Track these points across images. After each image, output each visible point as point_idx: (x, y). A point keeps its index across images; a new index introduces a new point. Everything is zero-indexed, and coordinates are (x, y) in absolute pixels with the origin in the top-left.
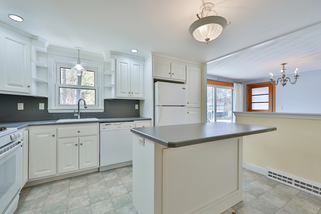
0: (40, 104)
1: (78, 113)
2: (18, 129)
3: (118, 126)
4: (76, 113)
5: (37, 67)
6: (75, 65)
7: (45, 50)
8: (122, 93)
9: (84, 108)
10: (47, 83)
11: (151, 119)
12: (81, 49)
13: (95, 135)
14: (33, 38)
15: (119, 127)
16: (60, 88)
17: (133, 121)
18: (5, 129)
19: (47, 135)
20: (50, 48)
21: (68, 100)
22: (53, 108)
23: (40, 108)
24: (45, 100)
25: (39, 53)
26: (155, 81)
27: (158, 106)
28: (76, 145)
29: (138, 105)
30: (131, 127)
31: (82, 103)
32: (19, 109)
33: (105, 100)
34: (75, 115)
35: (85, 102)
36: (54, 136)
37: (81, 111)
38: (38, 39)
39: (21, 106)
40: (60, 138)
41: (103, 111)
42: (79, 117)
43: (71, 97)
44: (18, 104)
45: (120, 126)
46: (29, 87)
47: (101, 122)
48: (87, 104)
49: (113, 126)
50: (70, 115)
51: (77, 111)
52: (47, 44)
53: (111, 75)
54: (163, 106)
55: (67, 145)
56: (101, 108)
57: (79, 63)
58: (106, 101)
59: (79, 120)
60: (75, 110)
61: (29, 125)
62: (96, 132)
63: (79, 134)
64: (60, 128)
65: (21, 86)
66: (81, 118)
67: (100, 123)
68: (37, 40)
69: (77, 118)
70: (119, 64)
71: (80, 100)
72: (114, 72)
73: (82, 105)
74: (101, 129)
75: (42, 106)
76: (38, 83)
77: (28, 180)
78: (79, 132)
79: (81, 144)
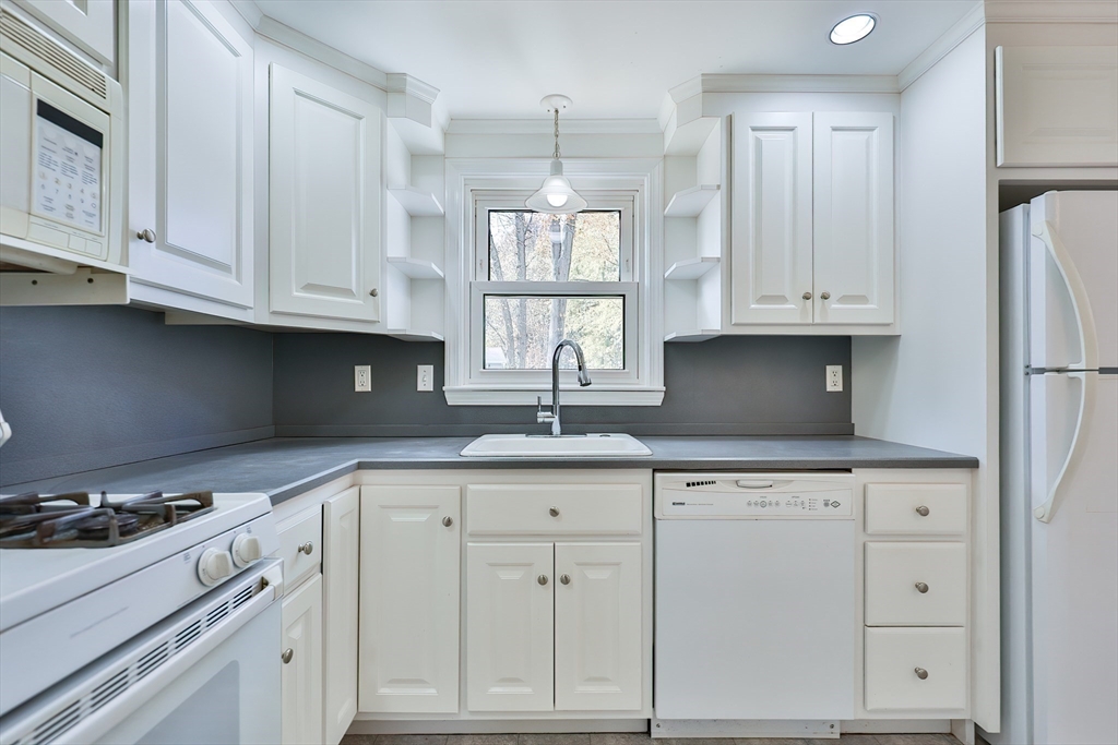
0: (421, 368)
1: (550, 408)
2: (275, 500)
3: (755, 496)
4: (545, 408)
5: (413, 218)
7: (432, 137)
8: (764, 299)
9: (578, 386)
10: (443, 280)
11: (972, 464)
12: (565, 103)
13: (628, 535)
14: (389, 87)
15: (763, 505)
16: (488, 299)
17: (849, 471)
18: (205, 503)
19: (423, 517)
20: (456, 127)
22: (463, 385)
23: (421, 388)
24: (433, 351)
25: (417, 158)
26: (1012, 196)
27: (1041, 371)
28: (543, 581)
29: (839, 369)
30: (836, 505)
31: (568, 361)
32: (358, 389)
33: (669, 346)
34: (542, 416)
35: (581, 355)
36: (449, 522)
37: (564, 400)
38: (409, 89)
39: (363, 379)
40: (477, 536)
41: (658, 400)
42: (556, 428)
44: (357, 368)
45: (770, 495)
46: (373, 294)
47: (659, 468)
48: (590, 365)
49: (725, 493)
51: (547, 400)
52: (439, 112)
53: (695, 219)
54: (1103, 371)
55: (505, 575)
56: (647, 385)
57: (557, 170)
58: (675, 350)
59: (557, 446)
60: (539, 394)
61: (360, 466)
62: (637, 520)
63: (552, 525)
64: (481, 486)
65: (347, 292)
66: (563, 433)
67: (654, 471)
68: (402, 91)
69: (546, 430)
70: (745, 140)
71: (561, 346)
72: (719, 187)
73: (568, 373)
74: (664, 508)
75: (425, 378)
76: (415, 283)
77: (358, 713)
78: (554, 513)
79: (566, 581)
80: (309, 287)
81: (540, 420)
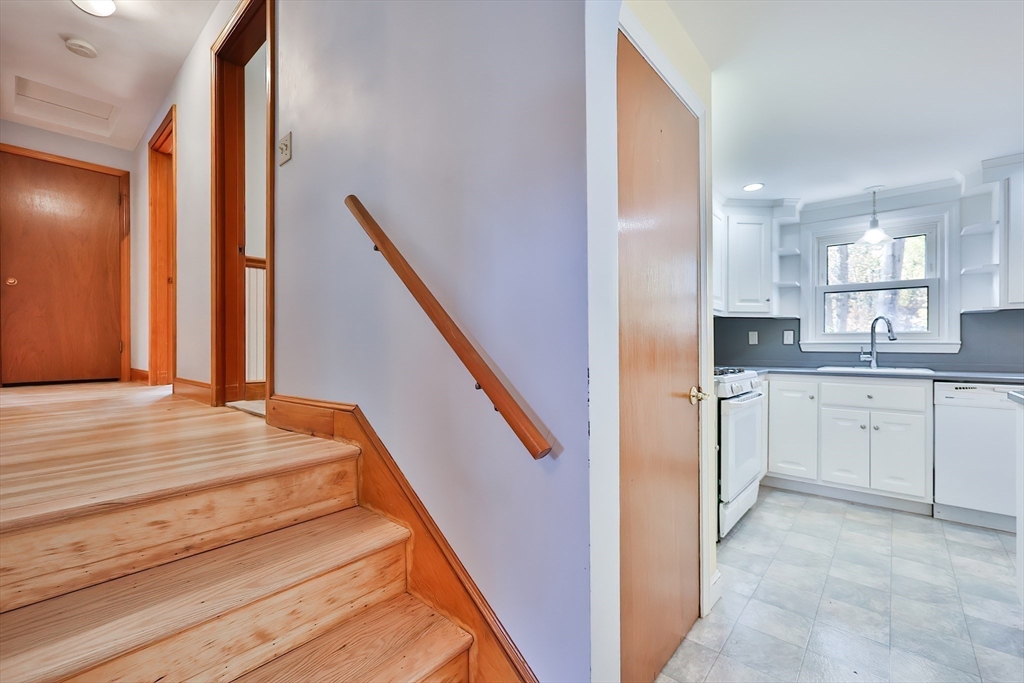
0: (786, 333)
1: (870, 353)
4: (865, 353)
5: (782, 258)
6: (862, 234)
7: (796, 219)
9: (889, 342)
10: (800, 288)
12: (880, 188)
13: (917, 411)
14: (775, 206)
16: (827, 295)
19: (798, 395)
20: (808, 211)
21: (857, 318)
22: (811, 340)
23: (785, 342)
24: (795, 324)
28: (863, 427)
31: (881, 327)
32: (751, 343)
33: (964, 316)
34: (863, 357)
35: (890, 323)
36: (812, 398)
37: (879, 349)
38: (785, 203)
39: (753, 338)
40: (825, 405)
41: (956, 349)
42: (874, 363)
43: (867, 306)
44: (751, 333)
46: (768, 300)
47: (937, 380)
48: (896, 329)
50: (852, 358)
51: (868, 349)
52: (799, 206)
53: (991, 234)
55: (842, 424)
56: (948, 340)
57: (874, 224)
58: (967, 317)
59: (874, 370)
61: (769, 372)
63: (869, 402)
64: (826, 382)
65: (757, 301)
66: (878, 366)
67: (934, 381)
68: (781, 205)
69: (868, 364)
71: (877, 319)
72: (1000, 222)
73: (882, 334)
74: (940, 399)
75: (789, 337)
76: (783, 290)
77: (768, 472)
78: (870, 397)
79: (877, 429)
80: (743, 301)
81: (862, 359)
